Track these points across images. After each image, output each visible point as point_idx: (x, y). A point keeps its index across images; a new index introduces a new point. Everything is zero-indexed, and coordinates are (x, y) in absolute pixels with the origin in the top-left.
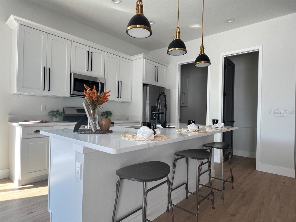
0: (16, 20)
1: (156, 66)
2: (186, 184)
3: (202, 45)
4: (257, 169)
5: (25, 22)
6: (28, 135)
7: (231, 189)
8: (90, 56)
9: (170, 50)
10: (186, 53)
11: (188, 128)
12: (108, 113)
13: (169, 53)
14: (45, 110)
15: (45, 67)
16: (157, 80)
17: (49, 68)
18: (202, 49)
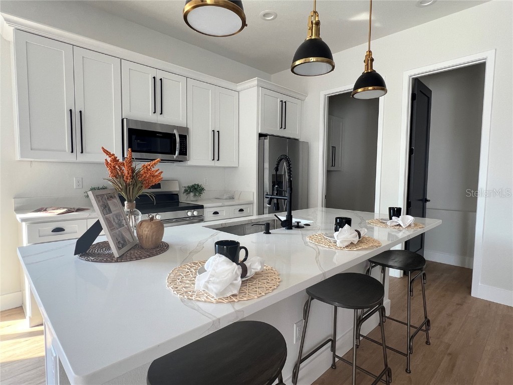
0: (7, 20)
1: (282, 101)
2: (333, 341)
3: (368, 53)
4: (473, 294)
5: (26, 26)
6: (39, 237)
7: (425, 344)
8: (158, 85)
9: (298, 63)
10: (333, 70)
11: (335, 237)
12: (195, 189)
13: (295, 70)
14: (81, 187)
15: (71, 110)
16: (283, 125)
17: (81, 112)
18: (370, 60)
